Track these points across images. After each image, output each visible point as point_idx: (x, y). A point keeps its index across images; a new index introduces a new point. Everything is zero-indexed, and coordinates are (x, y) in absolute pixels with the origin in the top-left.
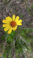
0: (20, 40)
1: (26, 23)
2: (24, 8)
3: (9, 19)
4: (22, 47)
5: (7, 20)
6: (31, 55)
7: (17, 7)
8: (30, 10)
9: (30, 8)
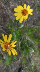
0: (26, 40)
1: (33, 22)
2: (31, 3)
3: (21, 8)
4: (29, 48)
5: (19, 9)
6: (38, 59)
7: (22, 2)
8: (38, 6)
9: (38, 3)
